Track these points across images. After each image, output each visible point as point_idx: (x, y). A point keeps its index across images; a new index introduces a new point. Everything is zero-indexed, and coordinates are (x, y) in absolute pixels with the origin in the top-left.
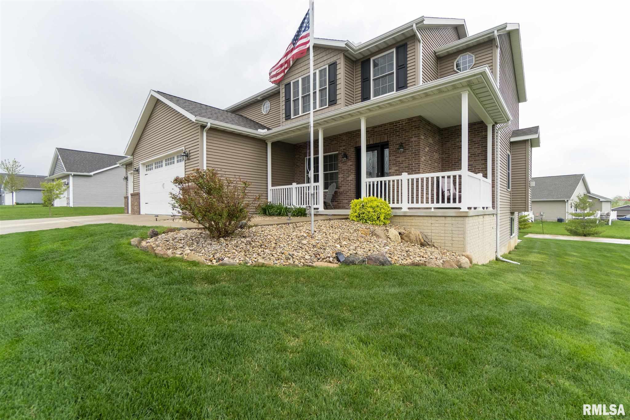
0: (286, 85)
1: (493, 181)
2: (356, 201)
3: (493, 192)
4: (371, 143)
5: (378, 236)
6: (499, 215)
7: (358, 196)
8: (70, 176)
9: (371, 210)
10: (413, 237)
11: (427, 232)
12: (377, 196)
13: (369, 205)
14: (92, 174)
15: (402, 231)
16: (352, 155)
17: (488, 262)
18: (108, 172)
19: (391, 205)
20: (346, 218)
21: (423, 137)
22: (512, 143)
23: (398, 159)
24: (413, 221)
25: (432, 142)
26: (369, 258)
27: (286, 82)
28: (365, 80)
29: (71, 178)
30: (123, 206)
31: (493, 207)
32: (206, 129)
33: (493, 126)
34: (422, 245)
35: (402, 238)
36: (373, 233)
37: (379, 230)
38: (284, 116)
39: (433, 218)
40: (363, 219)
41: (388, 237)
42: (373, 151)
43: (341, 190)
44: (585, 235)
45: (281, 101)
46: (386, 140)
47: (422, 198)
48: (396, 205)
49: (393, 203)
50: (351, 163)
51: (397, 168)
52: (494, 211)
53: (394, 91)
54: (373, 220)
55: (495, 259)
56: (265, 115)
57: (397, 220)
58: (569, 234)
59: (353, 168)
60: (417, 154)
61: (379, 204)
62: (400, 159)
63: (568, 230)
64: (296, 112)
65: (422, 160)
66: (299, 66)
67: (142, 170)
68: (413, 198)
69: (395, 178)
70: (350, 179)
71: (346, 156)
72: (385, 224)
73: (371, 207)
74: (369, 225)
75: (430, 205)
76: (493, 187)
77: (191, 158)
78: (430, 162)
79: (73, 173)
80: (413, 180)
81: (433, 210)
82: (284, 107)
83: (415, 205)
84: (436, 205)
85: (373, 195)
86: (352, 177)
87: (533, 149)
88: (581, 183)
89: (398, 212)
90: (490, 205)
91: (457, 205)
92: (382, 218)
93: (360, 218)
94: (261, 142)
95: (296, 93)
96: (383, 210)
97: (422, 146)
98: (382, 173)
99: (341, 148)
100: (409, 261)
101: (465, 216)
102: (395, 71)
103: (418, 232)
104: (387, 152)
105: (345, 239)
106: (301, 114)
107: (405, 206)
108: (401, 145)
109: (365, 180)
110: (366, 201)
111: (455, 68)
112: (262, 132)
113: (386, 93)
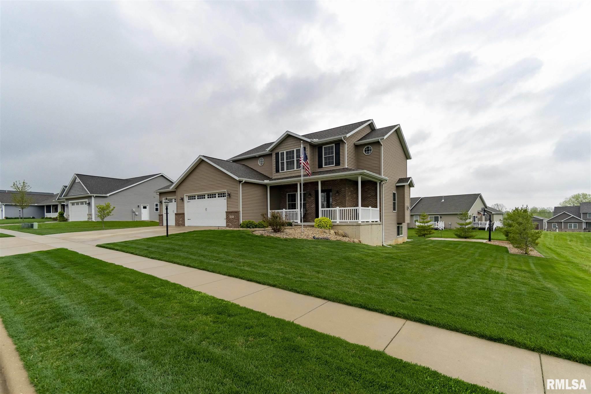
0: (276, 153)
1: (380, 208)
2: (317, 219)
3: (380, 214)
4: (323, 189)
5: (326, 233)
6: (383, 225)
7: (317, 216)
8: (92, 197)
9: (324, 223)
10: (339, 233)
11: (346, 232)
12: (326, 217)
13: (323, 221)
14: (108, 195)
15: (336, 231)
16: (313, 193)
17: (376, 246)
18: (119, 194)
19: (332, 221)
20: (313, 226)
21: (347, 188)
22: (397, 187)
23: (336, 198)
24: (341, 227)
25: (352, 190)
26: (323, 238)
27: (276, 151)
28: (320, 157)
29: (93, 199)
30: (158, 221)
31: (380, 221)
32: (242, 183)
33: (380, 183)
34: (343, 236)
35: (335, 234)
36: (325, 232)
37: (327, 231)
38: (275, 170)
39: (349, 226)
40: (320, 227)
41: (330, 233)
42: (324, 193)
43: (308, 212)
44: (466, 238)
45: (273, 161)
46: (330, 188)
47: (345, 218)
48: (334, 221)
49: (333, 220)
50: (313, 199)
51: (335, 202)
52: (381, 223)
53: (334, 164)
54: (324, 227)
55: (381, 245)
56: (260, 166)
57: (334, 227)
58: (456, 237)
59: (314, 201)
60: (344, 197)
61: (327, 220)
62: (337, 198)
63: (455, 235)
64: (283, 169)
65: (347, 199)
66: (284, 145)
67: (186, 199)
68: (341, 218)
69: (334, 209)
70: (312, 206)
71: (310, 195)
72: (329, 229)
73: (324, 222)
74: (323, 229)
75: (347, 221)
76: (380, 211)
77: (231, 196)
78: (351, 199)
79: (95, 195)
80: (341, 210)
81: (349, 223)
82: (275, 165)
83: (342, 221)
84: (349, 221)
85: (324, 216)
86: (314, 206)
87: (411, 188)
88: (478, 199)
89: (335, 224)
90: (378, 220)
91: (357, 221)
92: (328, 226)
93: (319, 226)
94: (265, 186)
95: (283, 159)
96: (328, 223)
97: (347, 192)
98: (328, 207)
99: (308, 190)
100: (336, 239)
101: (359, 225)
102: (334, 155)
103: (342, 232)
104: (331, 194)
105: (314, 233)
106: (285, 171)
107: (338, 221)
108: (338, 192)
109: (320, 209)
110: (321, 219)
111: (364, 152)
112: (266, 182)
113: (330, 165)
